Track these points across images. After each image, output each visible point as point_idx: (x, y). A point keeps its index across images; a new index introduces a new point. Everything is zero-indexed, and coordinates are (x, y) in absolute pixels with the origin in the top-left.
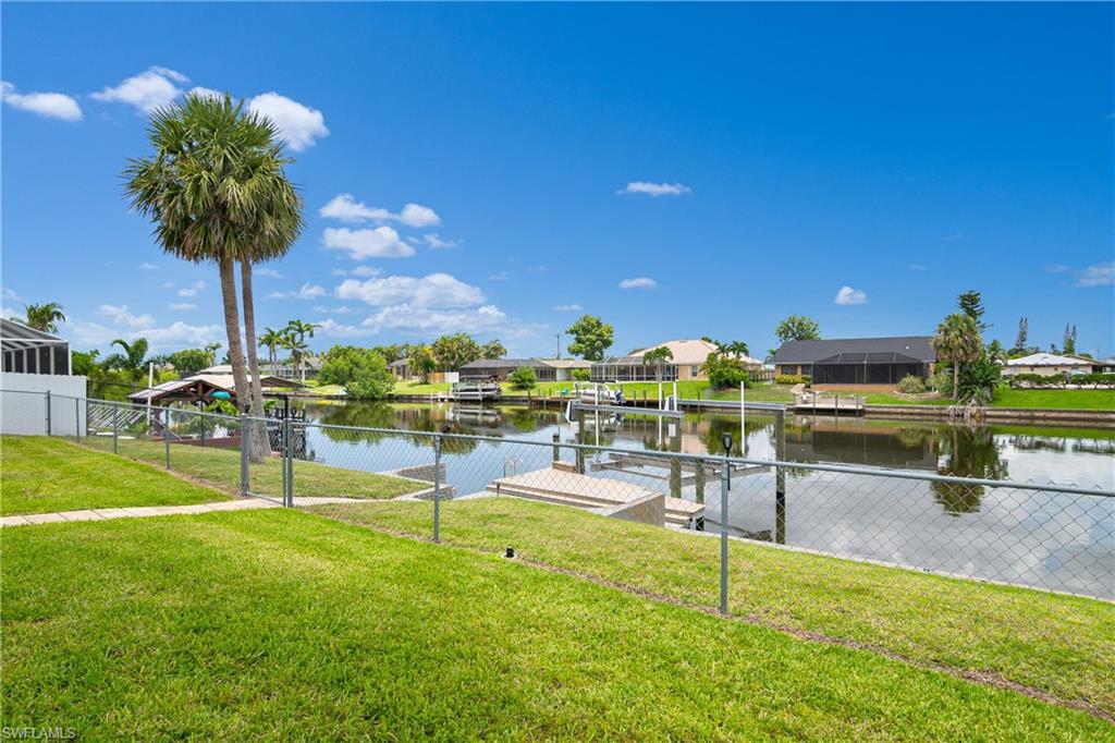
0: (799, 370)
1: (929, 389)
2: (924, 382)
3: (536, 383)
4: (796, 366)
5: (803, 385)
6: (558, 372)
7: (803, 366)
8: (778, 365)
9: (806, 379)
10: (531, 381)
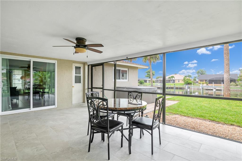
0: (204, 81)
1: (237, 85)
2: (236, 84)
3: (144, 83)
4: (204, 80)
5: (206, 84)
6: (147, 81)
7: (205, 80)
8: (199, 80)
9: (206, 83)
10: (143, 83)
